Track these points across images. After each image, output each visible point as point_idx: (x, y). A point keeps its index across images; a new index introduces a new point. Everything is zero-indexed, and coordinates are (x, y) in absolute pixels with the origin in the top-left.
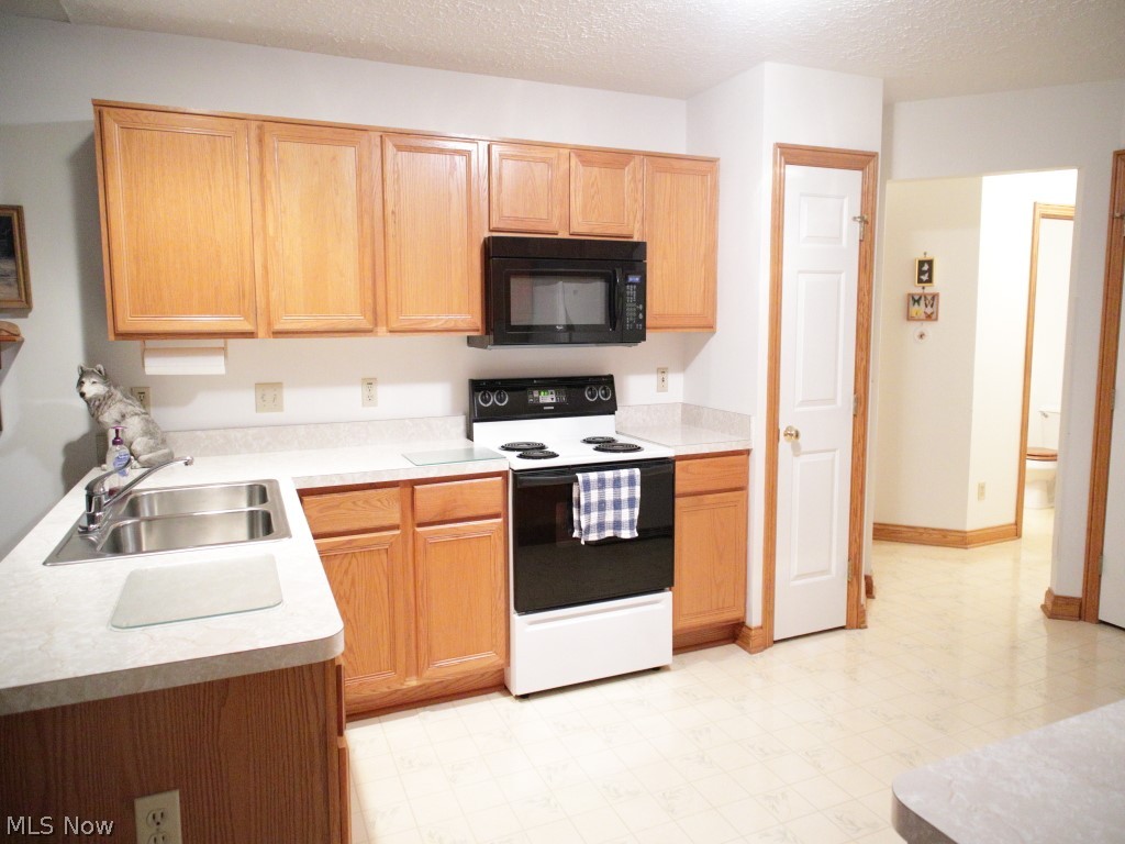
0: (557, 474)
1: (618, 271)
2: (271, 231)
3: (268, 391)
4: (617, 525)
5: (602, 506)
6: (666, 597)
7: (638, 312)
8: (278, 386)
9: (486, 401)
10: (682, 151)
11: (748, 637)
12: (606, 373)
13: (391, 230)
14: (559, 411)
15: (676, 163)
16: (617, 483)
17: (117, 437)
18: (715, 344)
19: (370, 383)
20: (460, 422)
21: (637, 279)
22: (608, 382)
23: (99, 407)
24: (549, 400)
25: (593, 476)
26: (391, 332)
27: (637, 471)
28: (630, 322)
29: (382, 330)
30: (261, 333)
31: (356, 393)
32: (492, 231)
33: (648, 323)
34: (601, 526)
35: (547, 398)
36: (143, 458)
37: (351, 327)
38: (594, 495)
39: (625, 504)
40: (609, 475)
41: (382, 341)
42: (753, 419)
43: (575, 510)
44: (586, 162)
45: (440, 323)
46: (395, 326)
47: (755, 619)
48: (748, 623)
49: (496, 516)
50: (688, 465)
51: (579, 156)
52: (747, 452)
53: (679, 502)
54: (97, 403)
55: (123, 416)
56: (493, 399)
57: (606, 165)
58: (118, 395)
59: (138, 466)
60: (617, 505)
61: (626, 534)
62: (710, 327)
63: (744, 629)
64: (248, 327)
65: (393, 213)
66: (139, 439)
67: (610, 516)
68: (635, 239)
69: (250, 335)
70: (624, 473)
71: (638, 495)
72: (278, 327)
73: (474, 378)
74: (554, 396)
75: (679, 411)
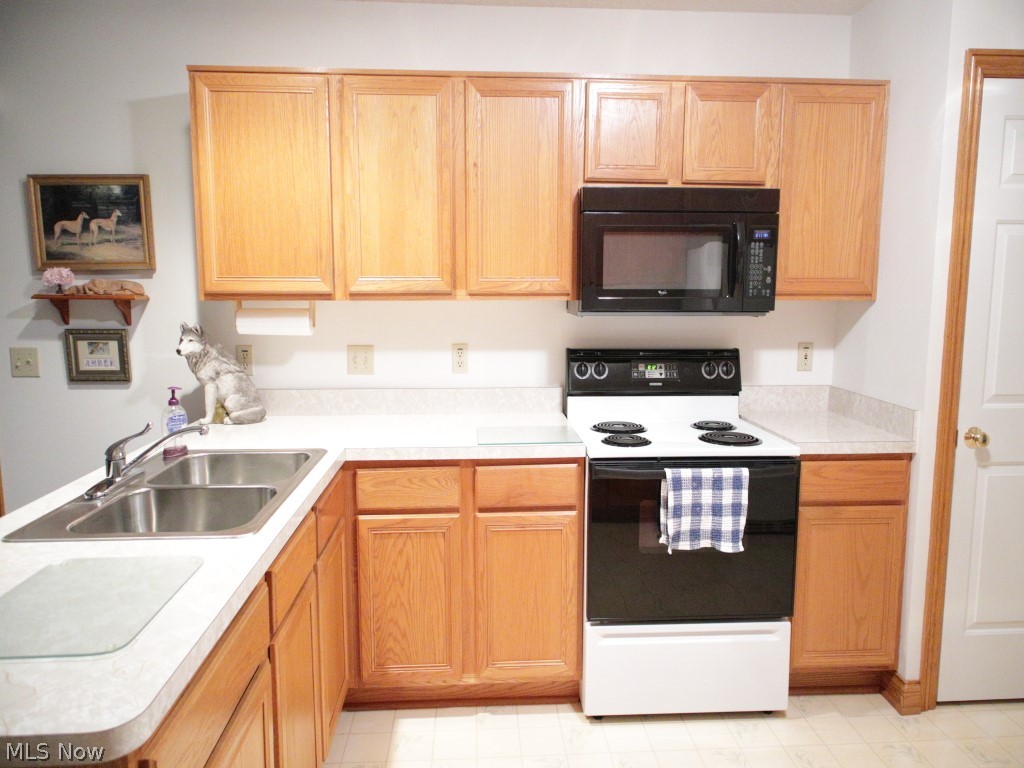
0: (639, 467)
1: (740, 227)
2: (348, 189)
3: (360, 352)
4: (716, 535)
5: (696, 510)
6: (783, 627)
7: (766, 274)
8: (369, 348)
9: (582, 373)
11: (898, 691)
12: (731, 346)
13: (472, 184)
14: (668, 388)
15: (827, 91)
16: (717, 484)
17: (173, 398)
19: (460, 349)
20: (557, 393)
21: (766, 235)
22: (732, 357)
23: (196, 364)
24: (656, 375)
25: (686, 473)
26: (470, 295)
27: (745, 472)
28: (754, 288)
29: (461, 293)
30: (339, 294)
31: (447, 358)
32: (587, 182)
33: (779, 287)
34: (695, 534)
35: (655, 372)
36: (234, 415)
37: (428, 289)
38: (687, 497)
39: (727, 511)
40: (707, 473)
41: (462, 305)
42: (918, 414)
43: (662, 511)
44: (705, 97)
45: (524, 286)
46: (474, 288)
47: (910, 668)
48: (900, 672)
49: (570, 508)
50: (822, 467)
51: (696, 89)
52: (910, 457)
53: (805, 513)
54: (194, 360)
55: (218, 374)
56: (591, 370)
57: (732, 97)
58: (214, 352)
59: (229, 422)
60: (717, 510)
61: (726, 547)
62: (868, 295)
63: (894, 679)
64: (324, 288)
65: (475, 165)
66: (231, 396)
67: (706, 523)
68: (768, 186)
69: (327, 296)
70: (728, 473)
71: (745, 500)
72: (354, 289)
73: (572, 347)
74: (663, 371)
75: (826, 395)
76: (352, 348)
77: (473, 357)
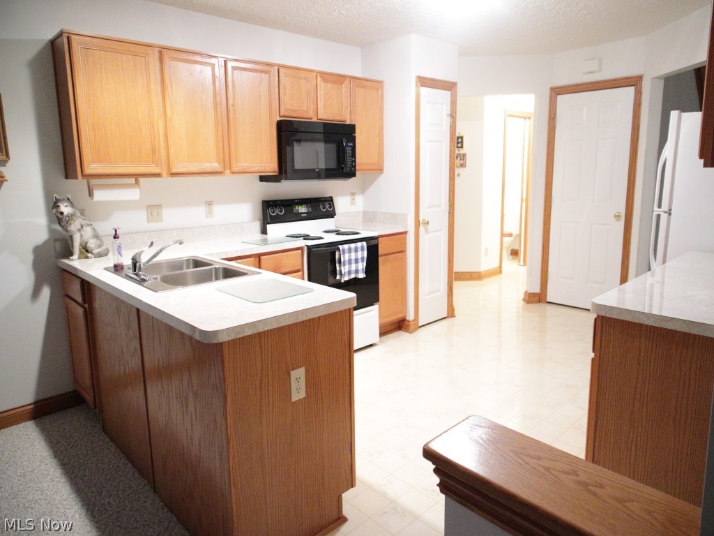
0: (328, 247)
1: (344, 140)
2: (169, 114)
3: (154, 210)
4: (357, 271)
6: (375, 308)
7: (353, 161)
8: (159, 207)
9: (274, 212)
10: (359, 75)
11: (409, 326)
12: (328, 195)
13: (231, 115)
14: (310, 217)
15: (366, 83)
16: (356, 250)
17: (116, 234)
18: (382, 178)
19: (210, 204)
20: (257, 225)
21: (351, 144)
22: (330, 200)
23: (68, 221)
24: (303, 211)
25: (346, 246)
26: (232, 173)
27: (365, 243)
28: (349, 167)
29: (228, 172)
30: (164, 174)
31: (202, 210)
32: (282, 117)
33: (357, 168)
34: (350, 273)
35: (302, 209)
36: (95, 251)
37: (213, 170)
38: (347, 256)
39: (360, 261)
40: (353, 245)
41: (227, 178)
42: (409, 216)
43: (337, 265)
44: (325, 81)
46: (235, 169)
47: (411, 317)
48: (407, 319)
49: (298, 271)
50: (383, 240)
51: (321, 77)
52: (406, 233)
53: (380, 258)
54: (67, 219)
55: (82, 226)
56: (277, 211)
57: (334, 82)
59: (93, 256)
60: (357, 261)
61: (362, 275)
62: (380, 170)
63: (406, 322)
64: (157, 170)
65: (233, 105)
66: (91, 241)
67: (353, 267)
68: (347, 123)
69: (158, 175)
70: (359, 244)
71: (365, 255)
72: (174, 171)
73: (265, 199)
74: (306, 209)
75: (361, 215)
76: (148, 207)
77: (217, 209)
